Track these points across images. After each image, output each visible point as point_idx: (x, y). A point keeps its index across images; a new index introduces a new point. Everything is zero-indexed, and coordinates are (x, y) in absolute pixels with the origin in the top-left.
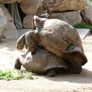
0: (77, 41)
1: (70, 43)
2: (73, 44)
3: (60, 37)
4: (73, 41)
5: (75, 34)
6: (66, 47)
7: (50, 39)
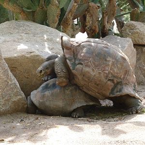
0: (126, 76)
1: (116, 82)
2: (121, 82)
3: (102, 75)
4: (120, 78)
5: (122, 65)
6: (111, 88)
7: (87, 80)
